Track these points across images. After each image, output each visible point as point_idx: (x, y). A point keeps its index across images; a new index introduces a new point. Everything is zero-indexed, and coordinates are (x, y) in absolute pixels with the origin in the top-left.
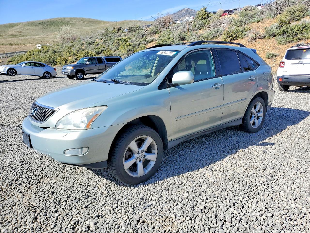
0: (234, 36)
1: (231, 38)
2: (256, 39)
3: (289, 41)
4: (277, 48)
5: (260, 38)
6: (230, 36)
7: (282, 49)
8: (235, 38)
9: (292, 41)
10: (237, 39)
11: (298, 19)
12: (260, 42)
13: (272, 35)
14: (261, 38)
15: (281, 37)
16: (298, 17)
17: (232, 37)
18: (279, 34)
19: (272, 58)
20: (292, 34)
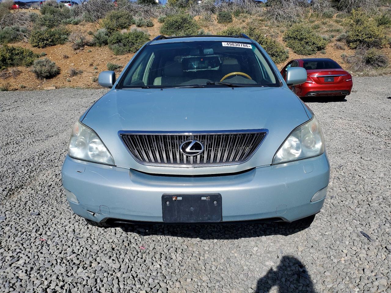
0: (50, 40)
1: (45, 42)
2: (83, 46)
3: (126, 51)
4: (116, 58)
5: (88, 46)
6: (43, 40)
7: (122, 59)
8: (51, 42)
9: (129, 50)
10: (54, 44)
11: (126, 27)
12: (91, 50)
13: (103, 42)
14: (90, 46)
15: (116, 45)
16: (124, 24)
17: (47, 40)
18: (113, 41)
19: (116, 70)
20: (128, 42)
